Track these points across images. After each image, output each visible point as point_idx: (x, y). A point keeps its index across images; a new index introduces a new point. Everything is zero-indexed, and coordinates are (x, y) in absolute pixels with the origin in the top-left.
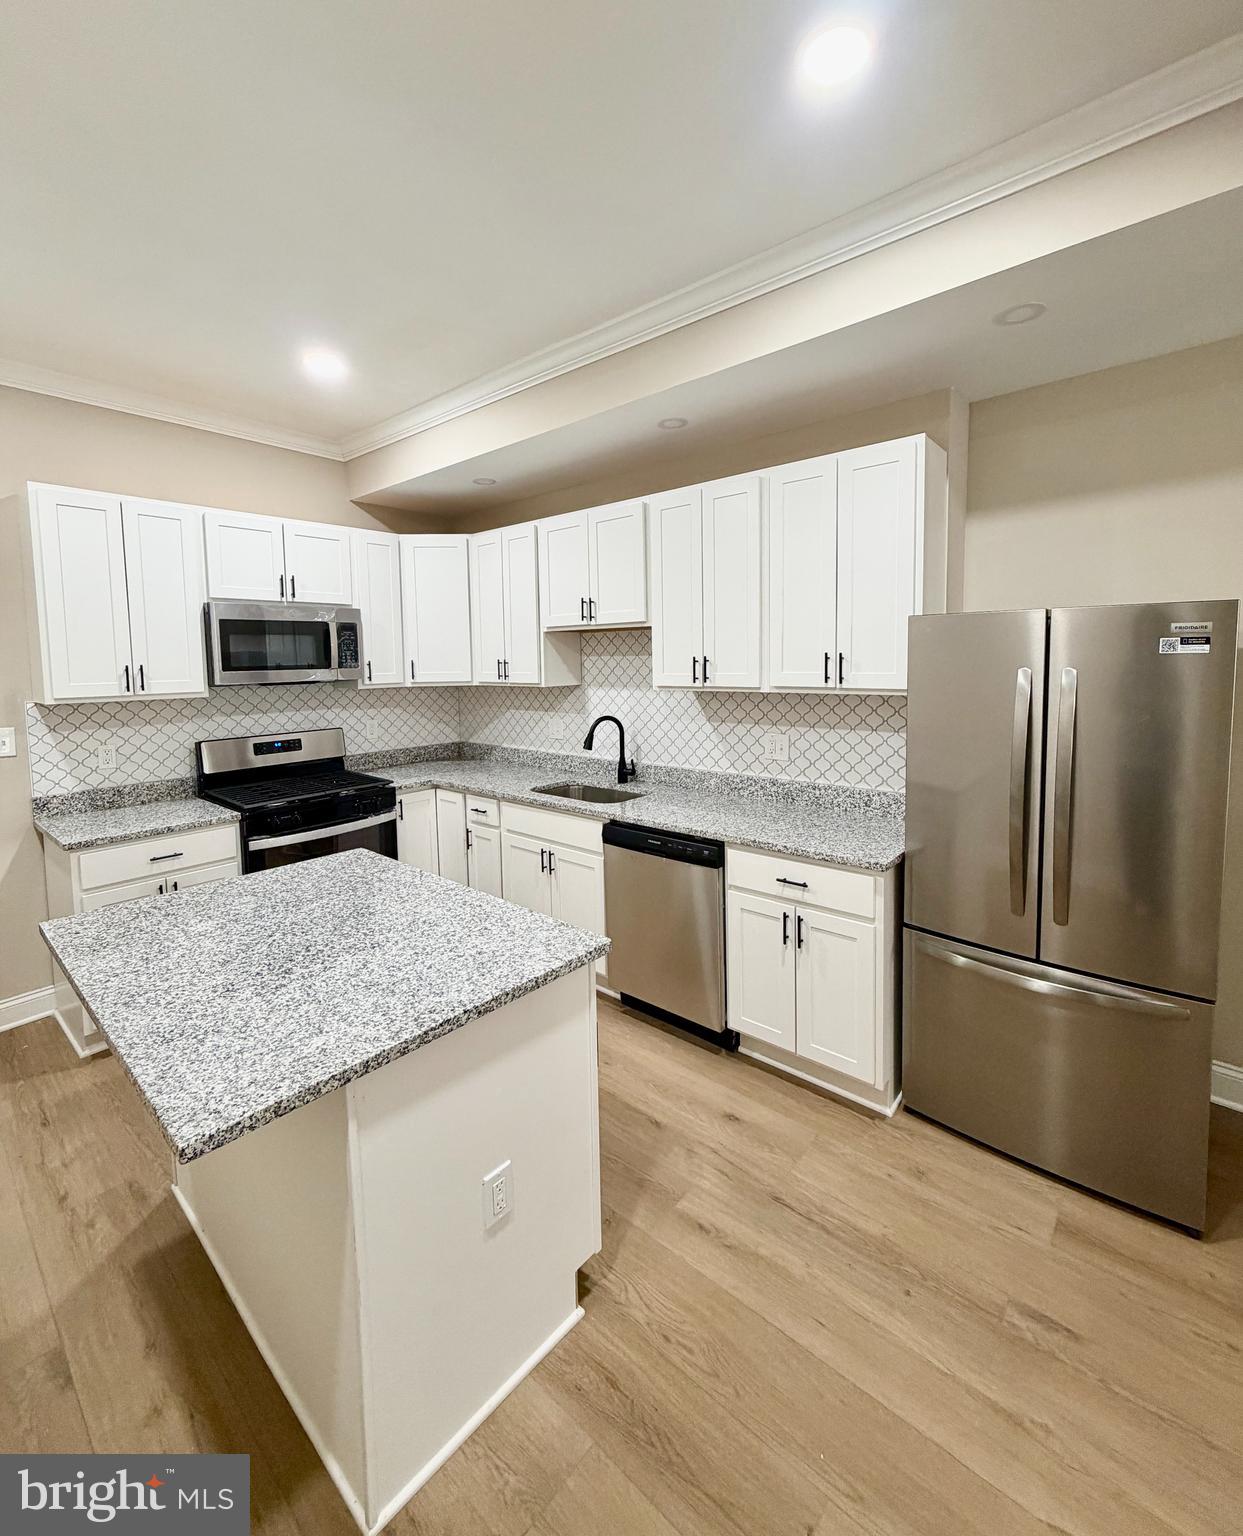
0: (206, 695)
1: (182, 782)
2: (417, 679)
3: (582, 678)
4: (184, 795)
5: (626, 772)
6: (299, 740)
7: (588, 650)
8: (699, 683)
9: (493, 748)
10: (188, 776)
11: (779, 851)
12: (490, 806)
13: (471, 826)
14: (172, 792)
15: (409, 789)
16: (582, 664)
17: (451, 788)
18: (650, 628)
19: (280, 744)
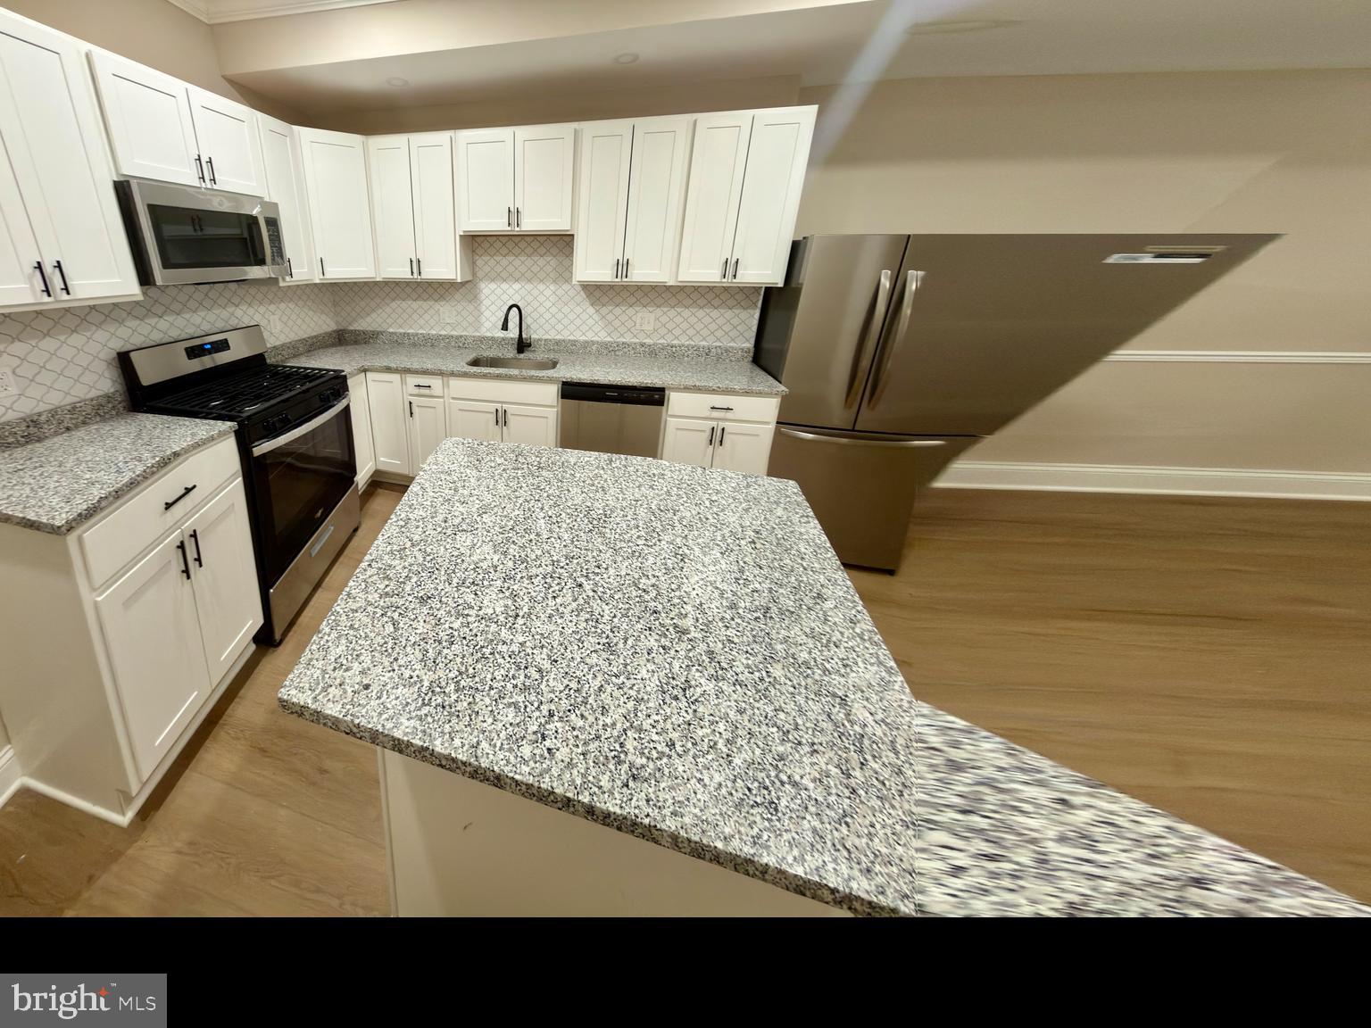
0: (141, 298)
1: (108, 397)
2: (327, 276)
3: (474, 274)
4: (114, 412)
5: (522, 345)
6: (226, 340)
7: (480, 251)
8: (619, 280)
9: (381, 333)
10: (112, 390)
11: (714, 390)
12: (436, 383)
13: (413, 399)
14: (99, 412)
15: (353, 375)
16: (474, 263)
17: (388, 370)
18: (573, 235)
19: (209, 346)
